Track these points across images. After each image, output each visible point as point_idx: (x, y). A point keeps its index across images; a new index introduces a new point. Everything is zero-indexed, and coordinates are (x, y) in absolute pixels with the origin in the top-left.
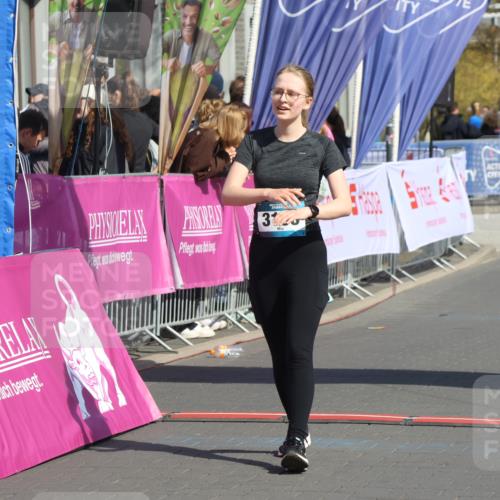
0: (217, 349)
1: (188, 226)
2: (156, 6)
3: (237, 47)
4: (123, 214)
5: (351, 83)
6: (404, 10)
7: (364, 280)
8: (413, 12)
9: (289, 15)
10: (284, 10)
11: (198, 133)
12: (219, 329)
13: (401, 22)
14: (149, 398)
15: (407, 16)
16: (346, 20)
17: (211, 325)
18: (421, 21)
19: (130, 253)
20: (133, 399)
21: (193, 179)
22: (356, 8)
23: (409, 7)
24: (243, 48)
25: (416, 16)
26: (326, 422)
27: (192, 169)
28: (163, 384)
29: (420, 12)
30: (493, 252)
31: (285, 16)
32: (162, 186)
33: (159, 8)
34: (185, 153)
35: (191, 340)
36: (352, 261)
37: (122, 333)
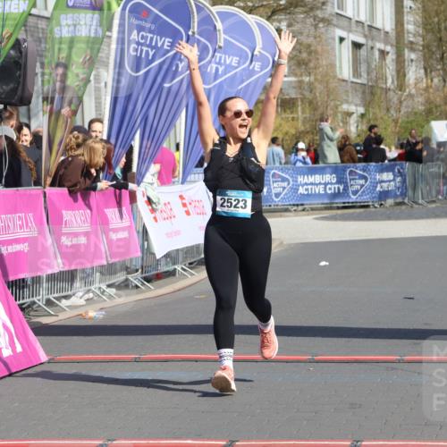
0: (87, 313)
1: (66, 224)
2: (37, 74)
3: (96, 103)
4: (19, 217)
5: (178, 123)
6: (214, 71)
7: (190, 264)
8: (220, 72)
9: (133, 74)
10: (129, 71)
11: (70, 159)
12: (88, 300)
13: (212, 79)
14: (38, 346)
15: (216, 76)
16: (173, 78)
17: (81, 298)
18: (225, 80)
19: (26, 244)
20: (26, 346)
21: (67, 191)
22: (180, 69)
23: (217, 69)
24: (100, 103)
25: (222, 76)
26: (166, 361)
27: (66, 184)
28: (48, 338)
29: (225, 73)
30: (282, 243)
31: (131, 75)
32: (45, 197)
33: (39, 75)
34: (61, 173)
35: (68, 307)
36: (182, 250)
37: (18, 302)
